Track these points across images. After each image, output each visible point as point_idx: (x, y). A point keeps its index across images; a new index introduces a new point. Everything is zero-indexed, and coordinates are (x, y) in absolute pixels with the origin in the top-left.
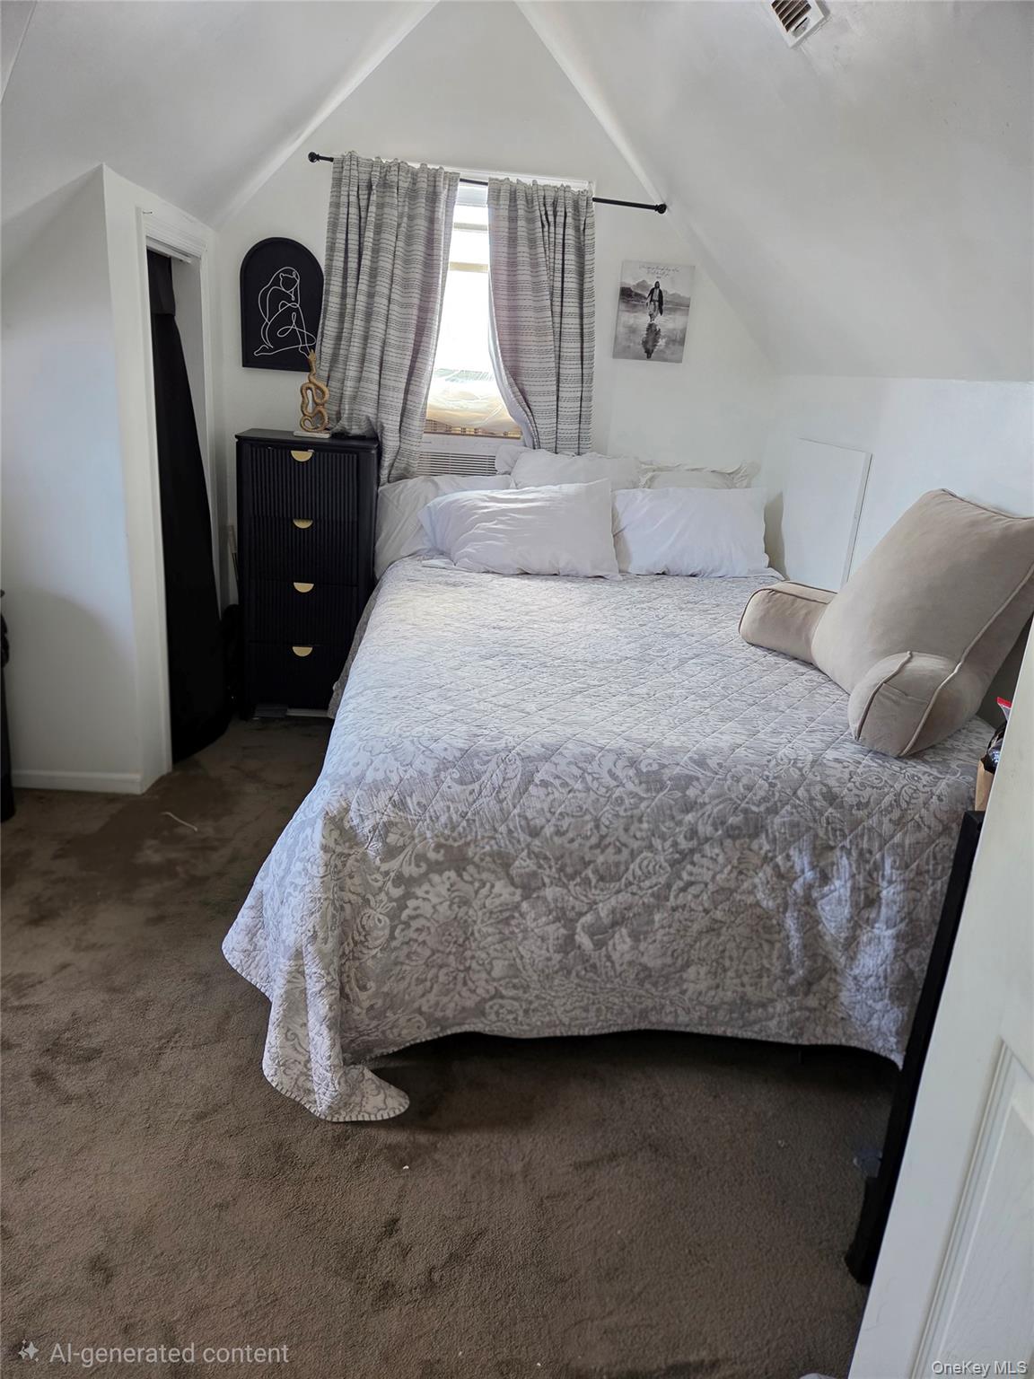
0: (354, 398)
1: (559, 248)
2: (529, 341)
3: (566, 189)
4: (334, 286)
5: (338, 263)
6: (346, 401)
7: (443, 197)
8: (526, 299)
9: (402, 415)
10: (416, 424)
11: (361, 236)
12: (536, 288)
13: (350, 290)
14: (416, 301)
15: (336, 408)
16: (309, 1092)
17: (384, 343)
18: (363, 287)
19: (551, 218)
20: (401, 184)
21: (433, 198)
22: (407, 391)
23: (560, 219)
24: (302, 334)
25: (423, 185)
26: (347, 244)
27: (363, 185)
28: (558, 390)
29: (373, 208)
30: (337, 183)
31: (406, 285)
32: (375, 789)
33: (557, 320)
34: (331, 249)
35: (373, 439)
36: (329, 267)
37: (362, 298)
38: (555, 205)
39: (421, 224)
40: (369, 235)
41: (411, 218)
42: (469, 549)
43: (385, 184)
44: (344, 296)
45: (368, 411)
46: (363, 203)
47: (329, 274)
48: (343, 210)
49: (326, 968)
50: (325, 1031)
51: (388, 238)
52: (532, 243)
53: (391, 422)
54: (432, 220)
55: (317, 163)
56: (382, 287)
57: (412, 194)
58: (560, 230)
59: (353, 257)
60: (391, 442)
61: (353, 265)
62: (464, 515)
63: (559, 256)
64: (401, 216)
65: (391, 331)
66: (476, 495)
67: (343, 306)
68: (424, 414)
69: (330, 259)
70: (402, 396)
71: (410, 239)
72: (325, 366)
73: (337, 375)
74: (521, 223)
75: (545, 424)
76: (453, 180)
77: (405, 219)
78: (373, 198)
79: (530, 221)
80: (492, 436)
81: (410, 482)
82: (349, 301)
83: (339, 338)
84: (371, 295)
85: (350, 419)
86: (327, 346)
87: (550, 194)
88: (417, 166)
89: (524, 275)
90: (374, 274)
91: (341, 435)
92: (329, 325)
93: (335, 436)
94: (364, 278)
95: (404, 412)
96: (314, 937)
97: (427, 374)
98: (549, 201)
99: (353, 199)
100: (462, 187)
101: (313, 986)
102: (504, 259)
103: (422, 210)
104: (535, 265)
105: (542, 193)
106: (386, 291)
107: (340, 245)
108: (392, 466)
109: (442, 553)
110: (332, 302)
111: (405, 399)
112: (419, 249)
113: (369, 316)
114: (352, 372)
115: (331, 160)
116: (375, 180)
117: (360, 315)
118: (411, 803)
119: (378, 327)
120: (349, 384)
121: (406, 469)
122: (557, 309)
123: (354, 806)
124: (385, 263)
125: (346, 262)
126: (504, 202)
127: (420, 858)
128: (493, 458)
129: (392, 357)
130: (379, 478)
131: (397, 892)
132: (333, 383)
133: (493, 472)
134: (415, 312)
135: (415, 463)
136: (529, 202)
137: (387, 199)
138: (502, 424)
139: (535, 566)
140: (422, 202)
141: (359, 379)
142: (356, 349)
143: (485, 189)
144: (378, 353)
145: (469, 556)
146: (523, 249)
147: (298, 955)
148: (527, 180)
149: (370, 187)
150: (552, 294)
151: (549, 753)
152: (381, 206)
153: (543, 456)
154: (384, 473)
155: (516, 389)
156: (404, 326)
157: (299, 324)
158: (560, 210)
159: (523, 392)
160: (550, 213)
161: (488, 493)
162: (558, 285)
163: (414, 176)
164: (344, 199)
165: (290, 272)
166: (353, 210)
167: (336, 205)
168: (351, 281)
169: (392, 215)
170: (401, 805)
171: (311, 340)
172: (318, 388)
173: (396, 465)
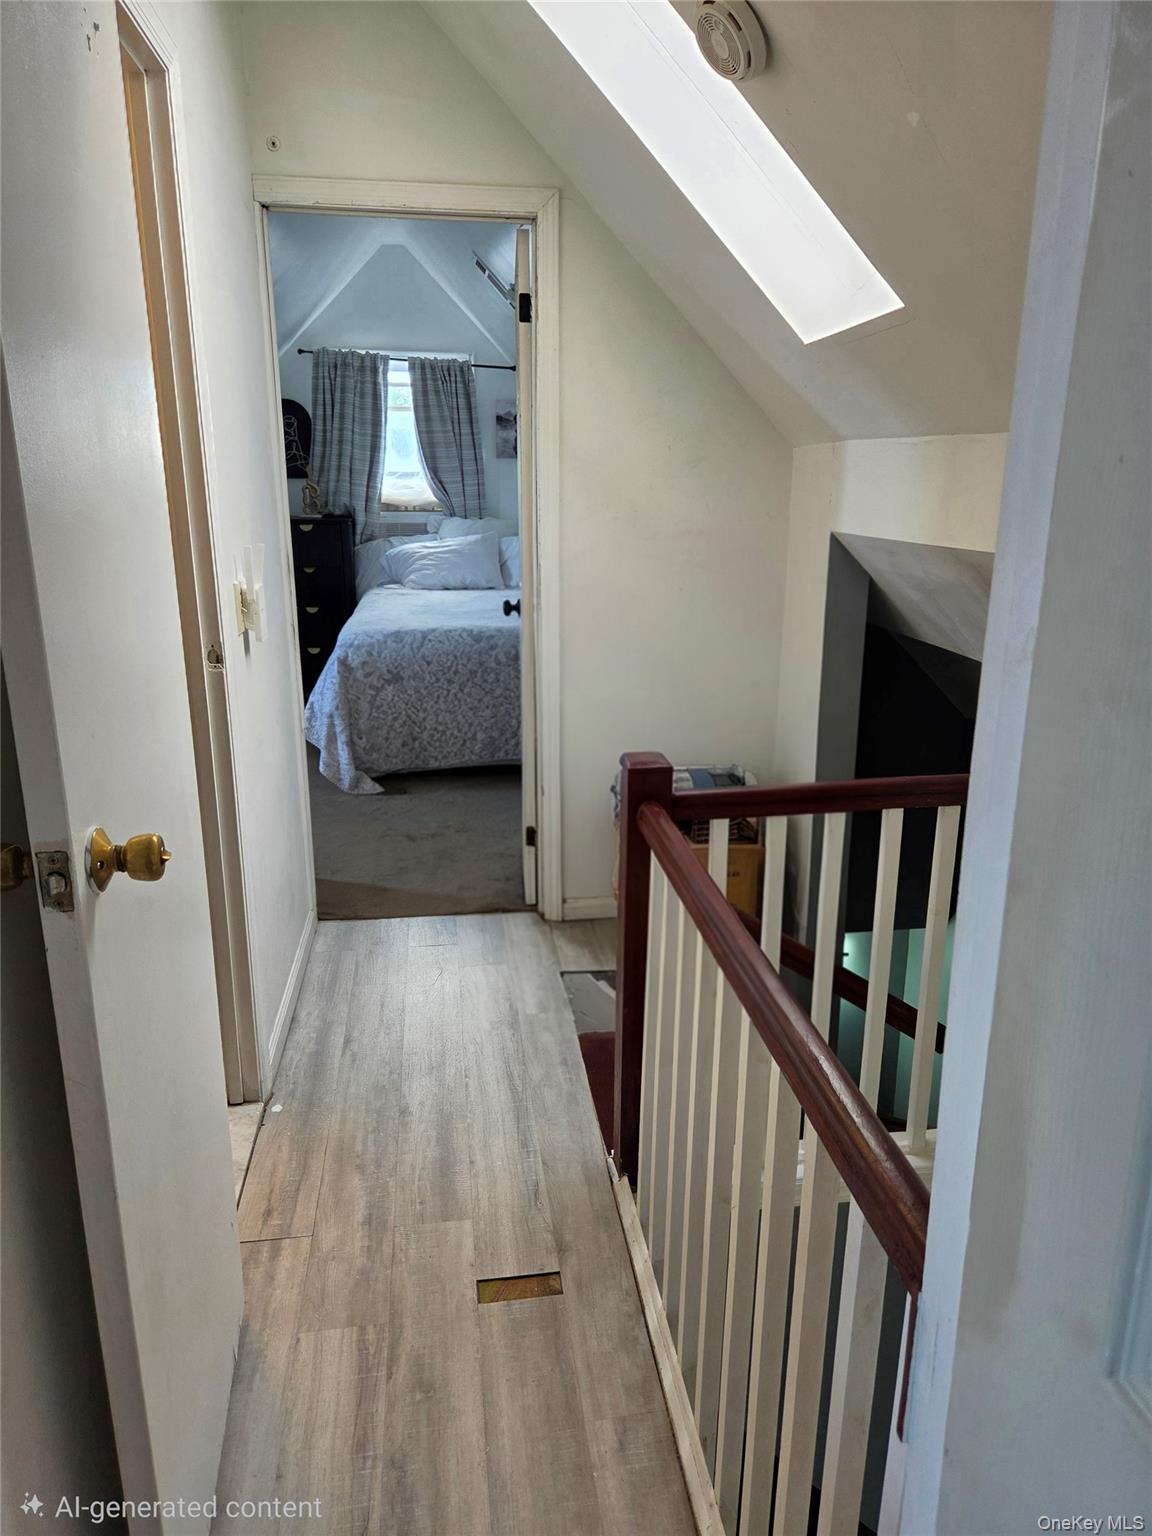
0: (335, 493)
1: (454, 395)
2: (441, 451)
3: (454, 361)
4: (318, 426)
5: (320, 412)
6: (331, 494)
7: (381, 370)
8: (437, 426)
9: (367, 501)
10: (375, 506)
11: (332, 395)
12: (442, 419)
13: (329, 428)
14: (369, 432)
15: (324, 499)
16: (340, 780)
17: (352, 458)
18: (336, 426)
19: (447, 378)
20: (355, 364)
21: (375, 371)
22: (368, 487)
23: (453, 379)
24: (300, 456)
25: (368, 363)
26: (324, 401)
27: (332, 365)
28: (463, 480)
29: (338, 379)
30: (316, 365)
31: (363, 422)
32: (359, 647)
33: (458, 437)
34: (315, 403)
35: (349, 518)
36: (314, 414)
37: (336, 432)
38: (449, 370)
39: (369, 386)
40: (338, 395)
41: (363, 383)
42: (412, 577)
43: (345, 365)
44: (325, 431)
45: (345, 499)
46: (333, 376)
47: (315, 418)
48: (321, 381)
49: (344, 720)
50: (345, 747)
51: (350, 396)
52: (437, 393)
53: (360, 506)
54: (375, 383)
55: (303, 354)
56: (348, 425)
57: (362, 368)
58: (454, 385)
59: (329, 408)
60: (360, 517)
61: (329, 412)
62: (408, 557)
63: (455, 400)
64: (356, 382)
65: (355, 451)
66: (414, 546)
67: (325, 436)
68: (380, 499)
69: (315, 409)
70: (365, 489)
71: (362, 395)
72: (316, 474)
73: (324, 479)
74: (429, 382)
75: (456, 501)
76: (386, 359)
77: (359, 385)
78: (339, 373)
79: (435, 380)
80: (425, 510)
81: (375, 543)
82: (328, 434)
83: (323, 456)
84: (341, 430)
85: (333, 506)
86: (316, 462)
87: (445, 365)
88: (363, 352)
89: (434, 413)
90: (342, 417)
91: (329, 516)
92: (317, 449)
93: (324, 516)
94: (336, 420)
95: (368, 499)
96: (337, 708)
97: (379, 476)
98: (445, 368)
99: (326, 374)
100: (391, 362)
101: (338, 729)
102: (421, 403)
103: (368, 378)
104: (440, 406)
105: (440, 364)
106: (350, 427)
107: (321, 401)
108: (362, 533)
109: (396, 582)
110: (318, 436)
111: (367, 491)
112: (369, 401)
113: (341, 442)
114: (333, 475)
115: (311, 352)
116: (339, 363)
117: (335, 442)
118: (375, 653)
119: (347, 448)
120: (332, 484)
121: (371, 535)
122: (457, 431)
123: (350, 655)
124: (349, 411)
125: (325, 411)
126: (418, 371)
127: (380, 677)
128: (426, 525)
129: (357, 466)
130: (354, 542)
131: (373, 692)
132: (322, 485)
133: (427, 532)
134: (369, 438)
135: (377, 530)
136: (433, 368)
137: (347, 373)
138: (430, 504)
139: (452, 584)
140: (368, 373)
141: (338, 481)
142: (334, 463)
143: (407, 363)
144: (348, 464)
145: (412, 581)
146: (432, 397)
147: (331, 716)
148: (431, 356)
149: (336, 366)
150: (453, 422)
151: (434, 630)
152: (343, 377)
153: (457, 521)
154: (358, 538)
155: (436, 480)
156: (363, 448)
157: (298, 450)
158: (452, 373)
159: (441, 482)
160: (447, 375)
161: (423, 544)
162: (456, 417)
163: (362, 358)
164: (321, 375)
165: (291, 419)
166: (327, 381)
167: (316, 378)
168: (328, 423)
169: (350, 383)
170: (370, 654)
171: (305, 459)
172: (313, 487)
173: (366, 532)
